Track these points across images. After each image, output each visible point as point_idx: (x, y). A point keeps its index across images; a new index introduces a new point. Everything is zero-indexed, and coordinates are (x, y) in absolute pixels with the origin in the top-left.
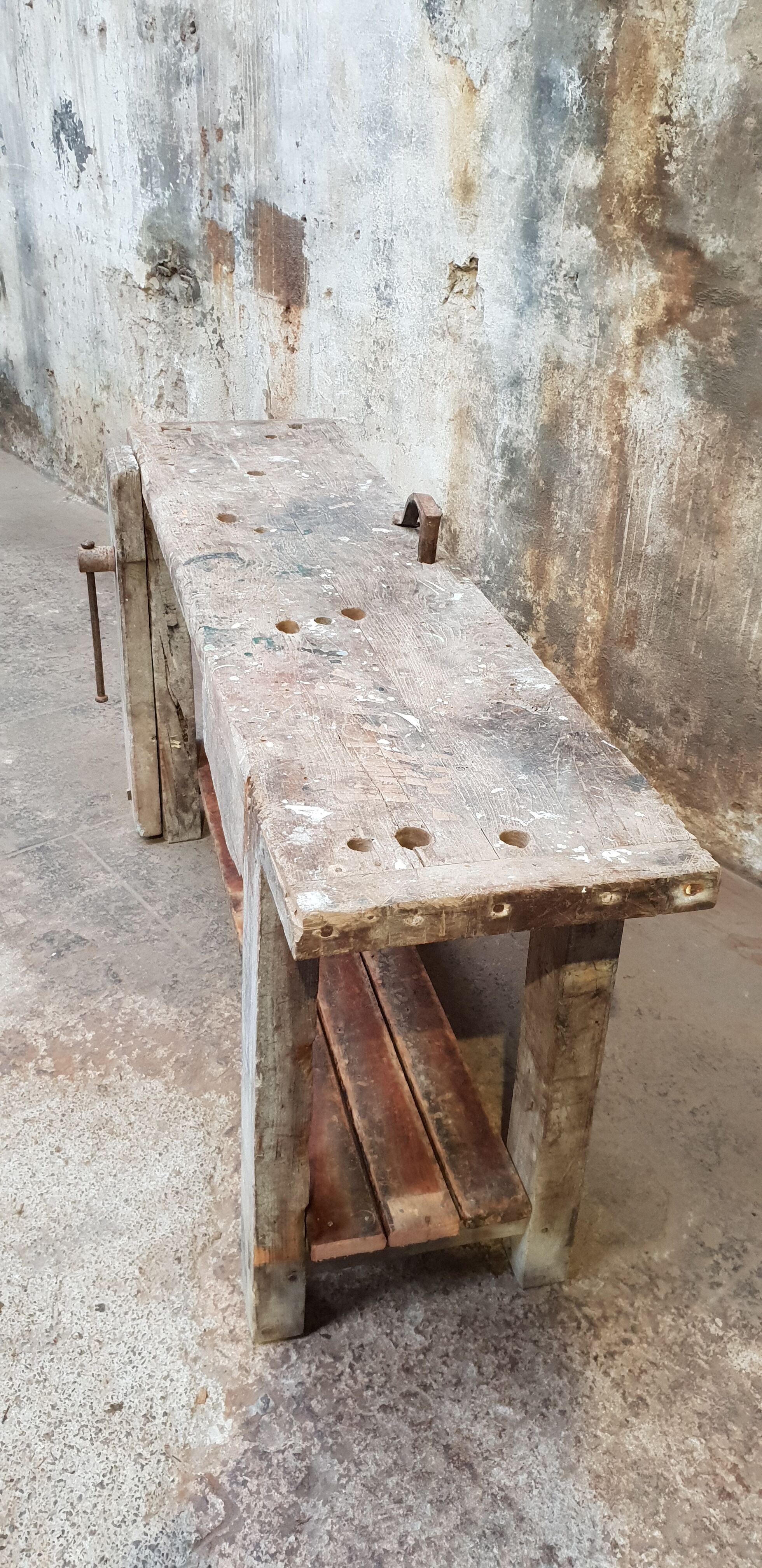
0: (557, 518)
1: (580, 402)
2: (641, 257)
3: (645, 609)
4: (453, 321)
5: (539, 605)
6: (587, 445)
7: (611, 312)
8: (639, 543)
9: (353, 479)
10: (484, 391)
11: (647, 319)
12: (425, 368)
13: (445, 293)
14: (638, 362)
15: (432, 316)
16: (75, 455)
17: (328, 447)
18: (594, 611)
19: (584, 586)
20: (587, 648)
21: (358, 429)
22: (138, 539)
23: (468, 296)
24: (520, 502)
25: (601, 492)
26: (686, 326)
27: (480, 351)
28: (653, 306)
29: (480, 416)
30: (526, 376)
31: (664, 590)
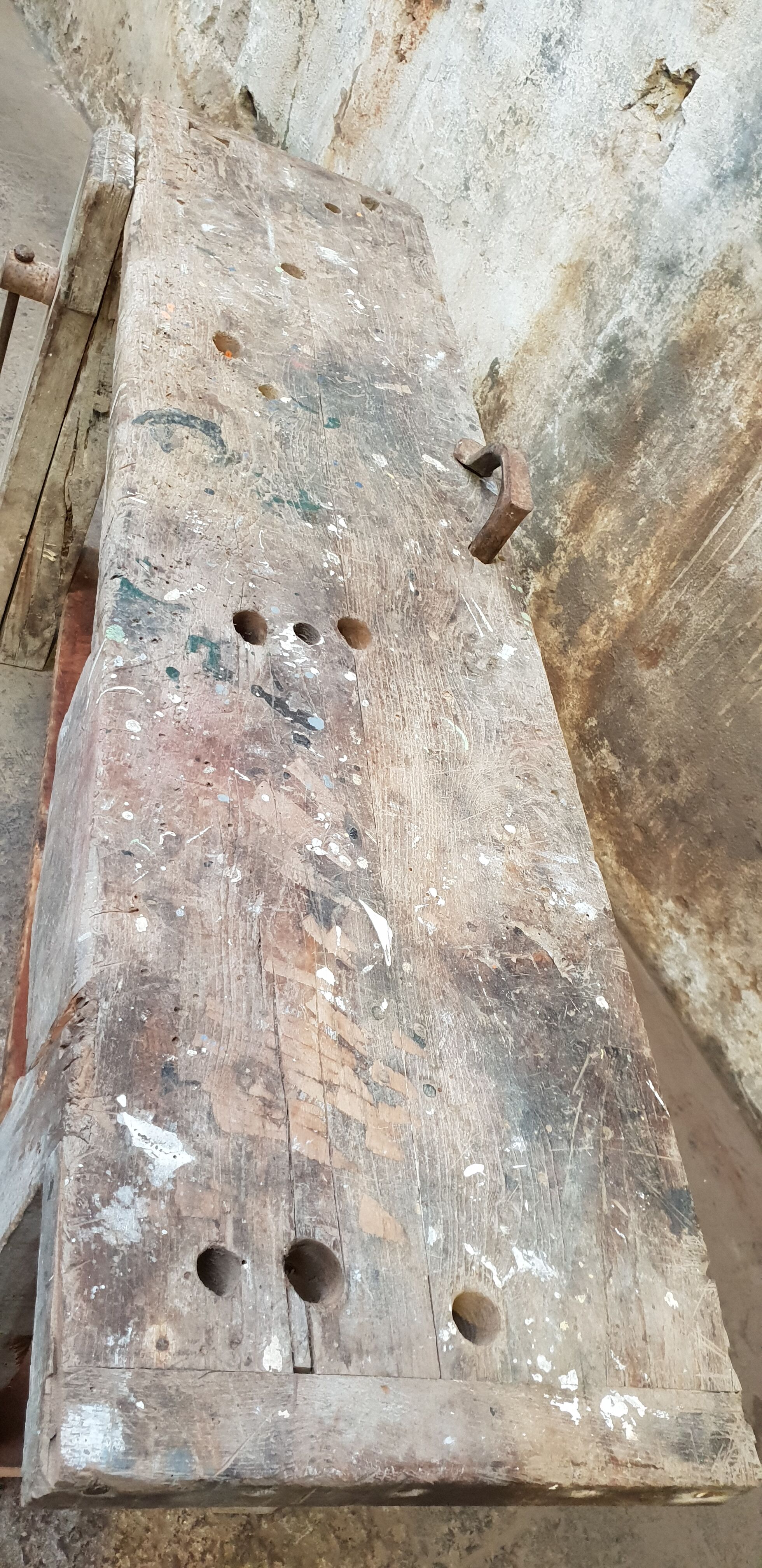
0: (638, 464)
1: (738, 342)
3: (690, 633)
4: (625, 141)
5: (565, 550)
6: (719, 399)
8: (723, 554)
9: (422, 342)
10: (622, 256)
12: (561, 182)
13: (633, 97)
15: (601, 118)
16: (80, 35)
17: (403, 264)
18: (628, 598)
19: (630, 562)
20: (597, 633)
21: (439, 208)
22: (95, 283)
23: (660, 118)
24: (600, 417)
25: (709, 466)
27: (642, 201)
29: (602, 283)
30: (685, 268)
31: (725, 626)
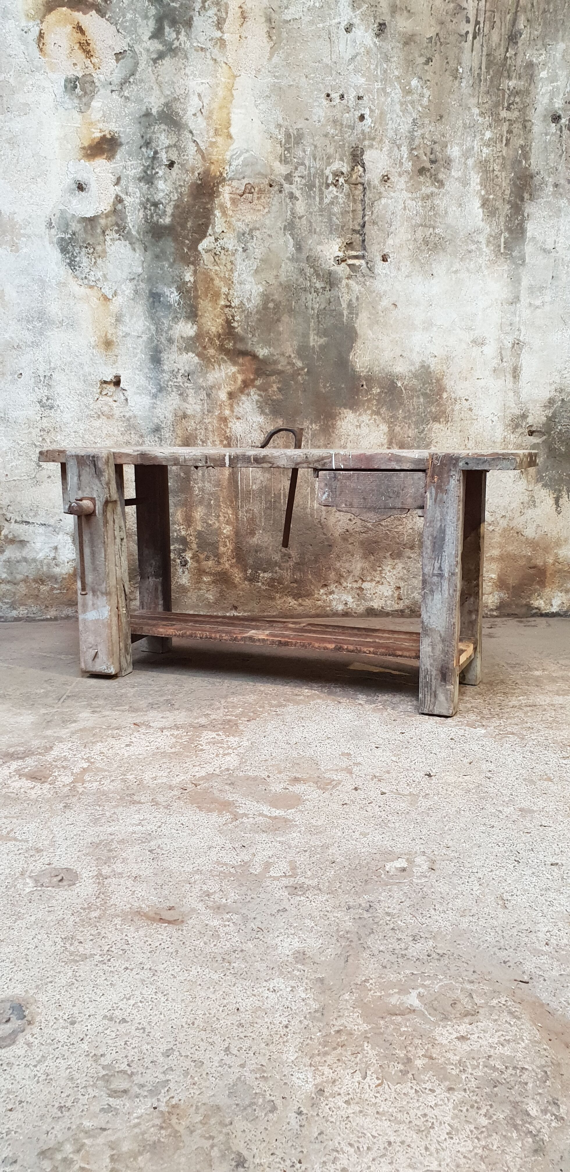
0: (196, 489)
2: (225, 362)
3: (257, 515)
4: (105, 409)
5: (190, 535)
7: (211, 388)
8: (248, 485)
11: (233, 388)
13: (96, 396)
14: (232, 406)
15: (88, 409)
18: (227, 526)
19: (218, 517)
20: (226, 546)
22: (114, 488)
23: (114, 395)
26: (254, 386)
27: (128, 420)
28: (235, 381)
30: (163, 426)
31: (266, 503)
